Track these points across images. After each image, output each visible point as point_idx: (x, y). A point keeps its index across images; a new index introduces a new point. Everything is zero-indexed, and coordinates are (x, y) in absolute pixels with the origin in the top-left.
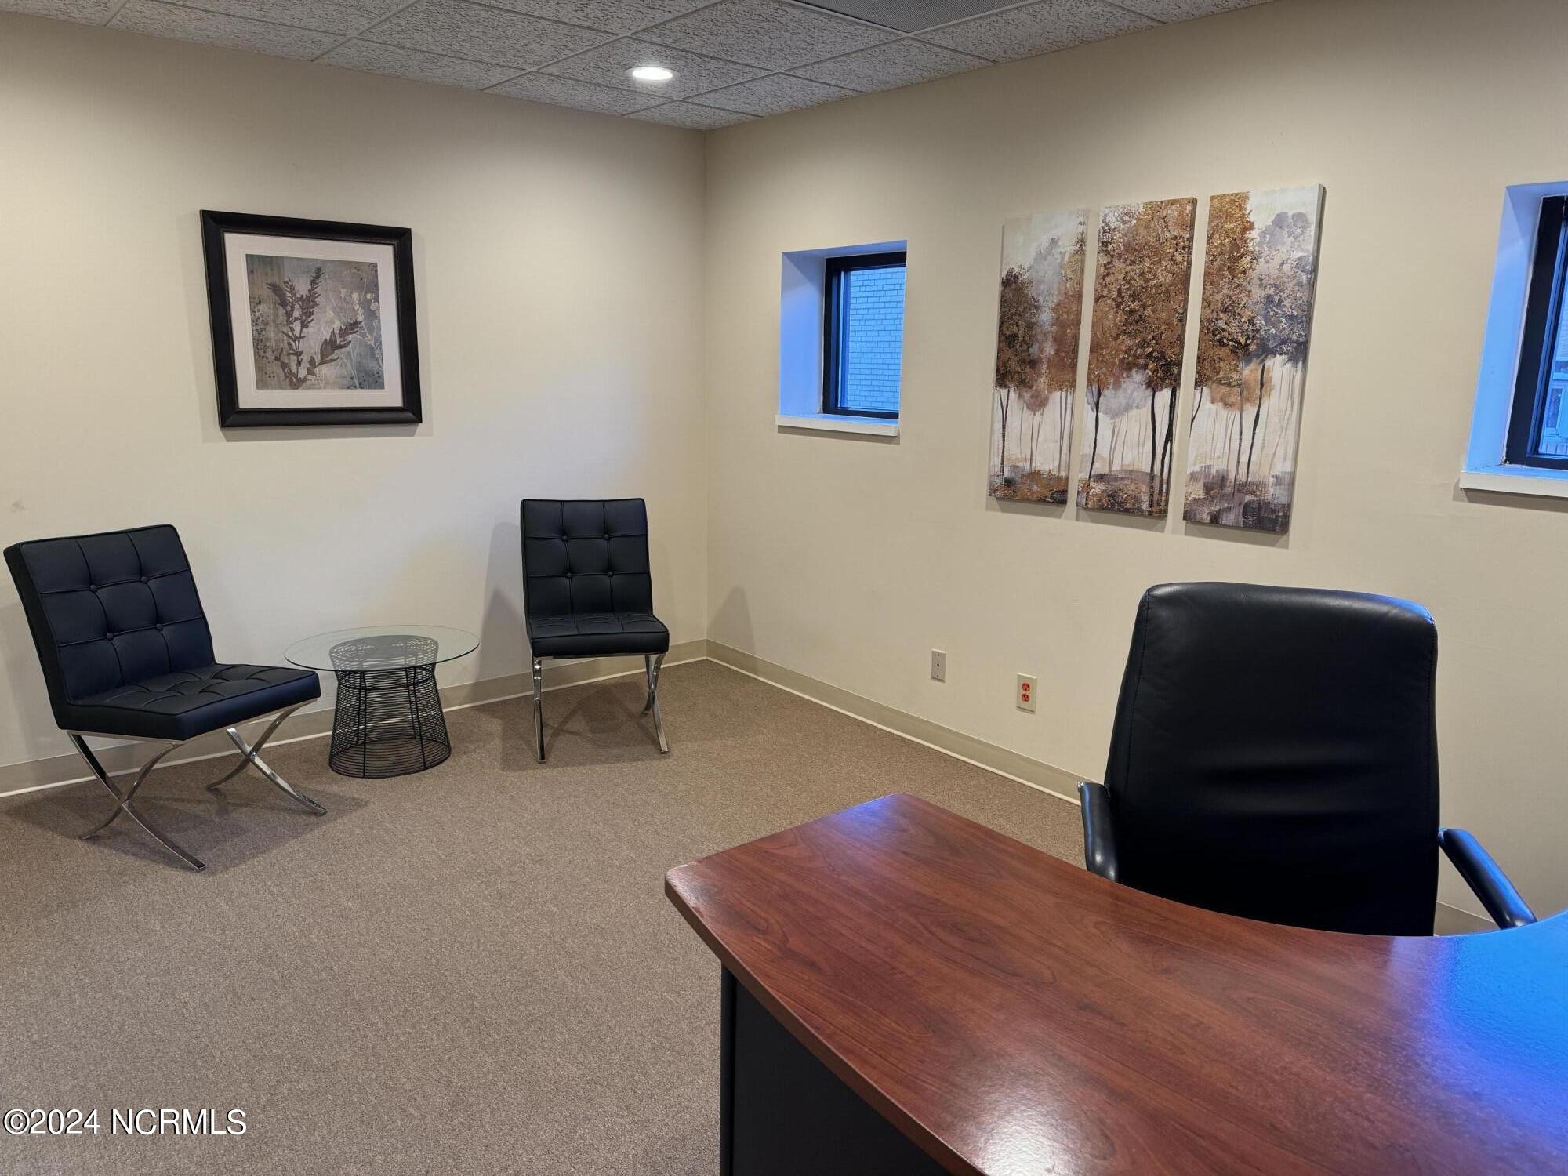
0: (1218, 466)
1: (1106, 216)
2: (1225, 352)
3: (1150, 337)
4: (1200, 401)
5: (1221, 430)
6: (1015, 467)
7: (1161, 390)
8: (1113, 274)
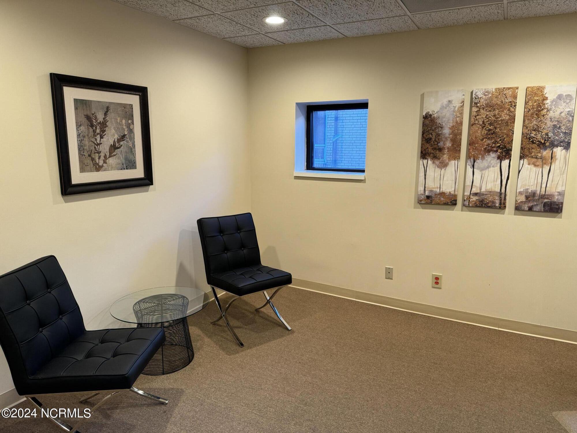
0: (531, 189)
1: (476, 92)
2: (534, 146)
3: (498, 140)
4: (523, 164)
5: (533, 175)
6: (431, 191)
7: (505, 160)
8: (480, 115)
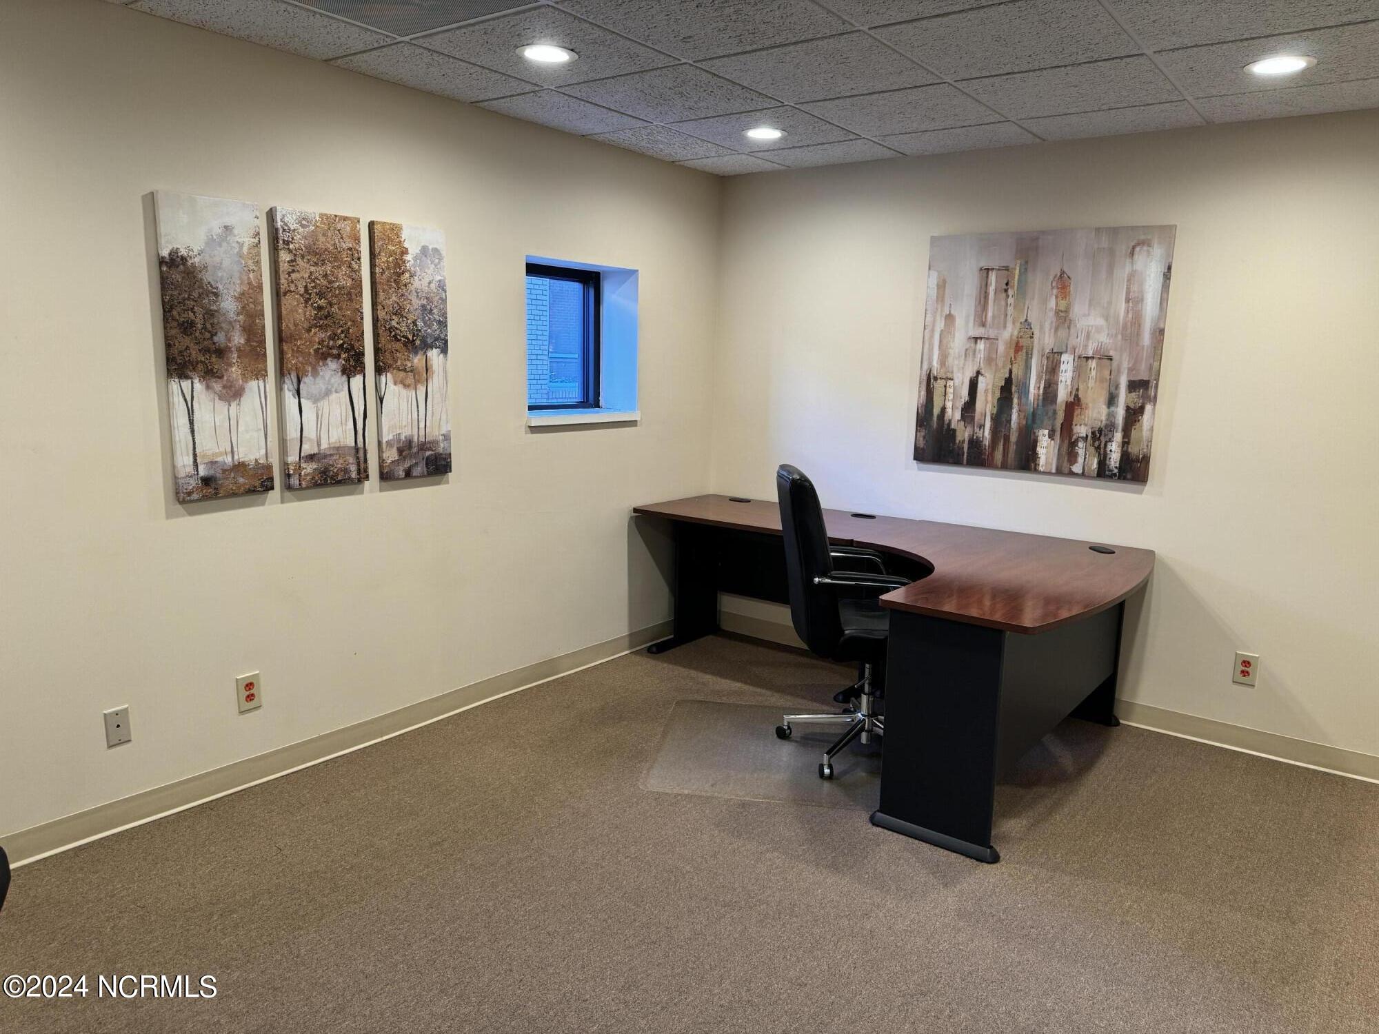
0: (405, 433)
1: (284, 216)
2: (399, 346)
3: (339, 331)
4: (386, 384)
5: (404, 406)
6: (213, 463)
7: (354, 376)
8: (298, 271)
